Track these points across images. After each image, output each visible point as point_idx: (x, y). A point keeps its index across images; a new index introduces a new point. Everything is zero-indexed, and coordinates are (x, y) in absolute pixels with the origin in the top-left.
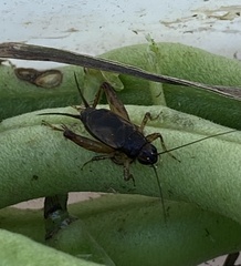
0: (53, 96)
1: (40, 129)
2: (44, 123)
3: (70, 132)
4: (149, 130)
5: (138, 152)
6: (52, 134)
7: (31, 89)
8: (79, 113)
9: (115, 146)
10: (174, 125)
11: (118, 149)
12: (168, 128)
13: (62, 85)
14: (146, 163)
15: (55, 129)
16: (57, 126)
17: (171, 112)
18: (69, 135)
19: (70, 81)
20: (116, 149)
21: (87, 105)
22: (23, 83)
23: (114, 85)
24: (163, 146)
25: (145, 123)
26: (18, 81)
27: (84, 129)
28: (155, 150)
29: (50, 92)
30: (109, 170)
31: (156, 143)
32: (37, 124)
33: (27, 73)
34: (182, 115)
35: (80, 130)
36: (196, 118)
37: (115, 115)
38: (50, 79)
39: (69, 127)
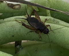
0: (18, 12)
1: (15, 22)
2: (16, 20)
3: (24, 24)
4: (46, 24)
5: (43, 30)
6: (18, 24)
7: (11, 10)
8: (26, 18)
9: (37, 28)
10: (53, 22)
11: (38, 29)
12: (52, 23)
13: (21, 9)
14: (46, 33)
15: (19, 22)
16: (20, 21)
17: (52, 18)
18: (24, 25)
19: (23, 8)
20: (37, 29)
21: (28, 16)
22: (9, 8)
23: (36, 10)
24: (50, 28)
25: (45, 22)
26: (8, 7)
27: (27, 23)
28: (48, 30)
29: (17, 11)
30: (34, 35)
31: (48, 28)
32: (14, 21)
33: (11, 5)
34: (56, 19)
35: (26, 23)
36: (60, 20)
37: (37, 19)
38: (17, 7)
39: (23, 22)
